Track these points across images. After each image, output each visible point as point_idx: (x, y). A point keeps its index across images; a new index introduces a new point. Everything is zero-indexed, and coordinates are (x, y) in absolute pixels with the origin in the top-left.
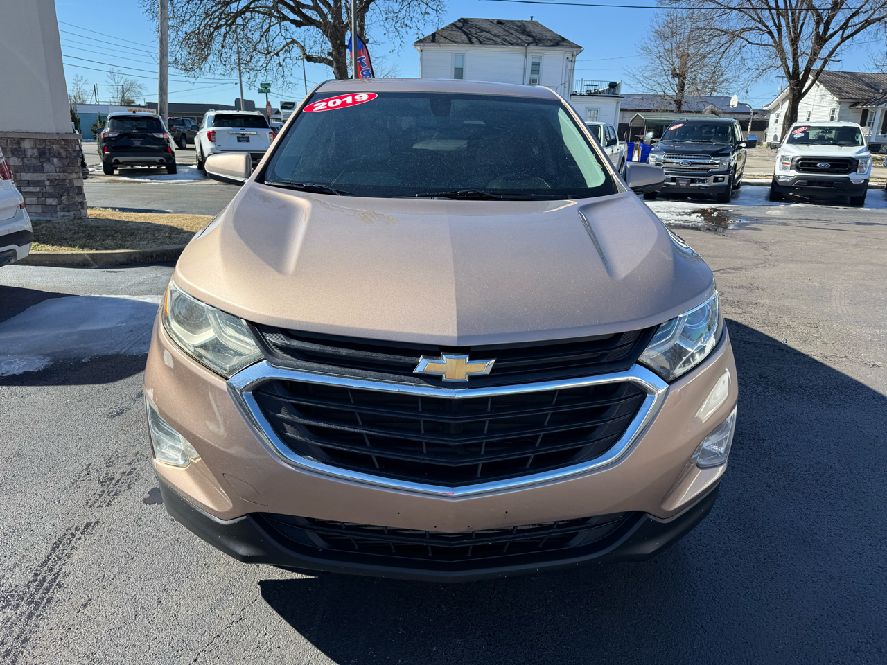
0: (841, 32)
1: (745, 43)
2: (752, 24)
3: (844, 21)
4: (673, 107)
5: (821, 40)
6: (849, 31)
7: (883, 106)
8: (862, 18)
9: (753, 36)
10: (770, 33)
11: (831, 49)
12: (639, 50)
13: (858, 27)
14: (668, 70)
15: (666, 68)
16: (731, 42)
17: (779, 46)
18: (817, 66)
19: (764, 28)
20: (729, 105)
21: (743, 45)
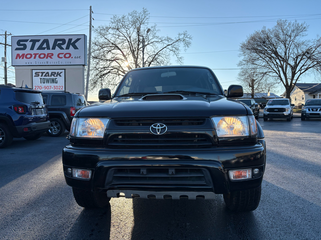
0: (300, 71)
1: (269, 76)
2: (270, 70)
3: (300, 68)
4: (251, 97)
5: (294, 74)
6: (302, 71)
7: (319, 94)
8: (306, 67)
9: (271, 74)
10: (277, 73)
11: (298, 77)
12: (237, 79)
13: (305, 69)
14: (247, 85)
15: (247, 84)
16: (263, 76)
17: (280, 76)
18: (294, 82)
19: (274, 71)
20: (267, 96)
21: (268, 77)
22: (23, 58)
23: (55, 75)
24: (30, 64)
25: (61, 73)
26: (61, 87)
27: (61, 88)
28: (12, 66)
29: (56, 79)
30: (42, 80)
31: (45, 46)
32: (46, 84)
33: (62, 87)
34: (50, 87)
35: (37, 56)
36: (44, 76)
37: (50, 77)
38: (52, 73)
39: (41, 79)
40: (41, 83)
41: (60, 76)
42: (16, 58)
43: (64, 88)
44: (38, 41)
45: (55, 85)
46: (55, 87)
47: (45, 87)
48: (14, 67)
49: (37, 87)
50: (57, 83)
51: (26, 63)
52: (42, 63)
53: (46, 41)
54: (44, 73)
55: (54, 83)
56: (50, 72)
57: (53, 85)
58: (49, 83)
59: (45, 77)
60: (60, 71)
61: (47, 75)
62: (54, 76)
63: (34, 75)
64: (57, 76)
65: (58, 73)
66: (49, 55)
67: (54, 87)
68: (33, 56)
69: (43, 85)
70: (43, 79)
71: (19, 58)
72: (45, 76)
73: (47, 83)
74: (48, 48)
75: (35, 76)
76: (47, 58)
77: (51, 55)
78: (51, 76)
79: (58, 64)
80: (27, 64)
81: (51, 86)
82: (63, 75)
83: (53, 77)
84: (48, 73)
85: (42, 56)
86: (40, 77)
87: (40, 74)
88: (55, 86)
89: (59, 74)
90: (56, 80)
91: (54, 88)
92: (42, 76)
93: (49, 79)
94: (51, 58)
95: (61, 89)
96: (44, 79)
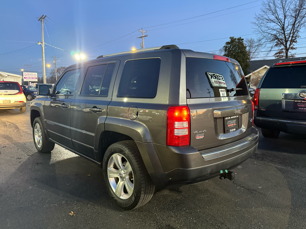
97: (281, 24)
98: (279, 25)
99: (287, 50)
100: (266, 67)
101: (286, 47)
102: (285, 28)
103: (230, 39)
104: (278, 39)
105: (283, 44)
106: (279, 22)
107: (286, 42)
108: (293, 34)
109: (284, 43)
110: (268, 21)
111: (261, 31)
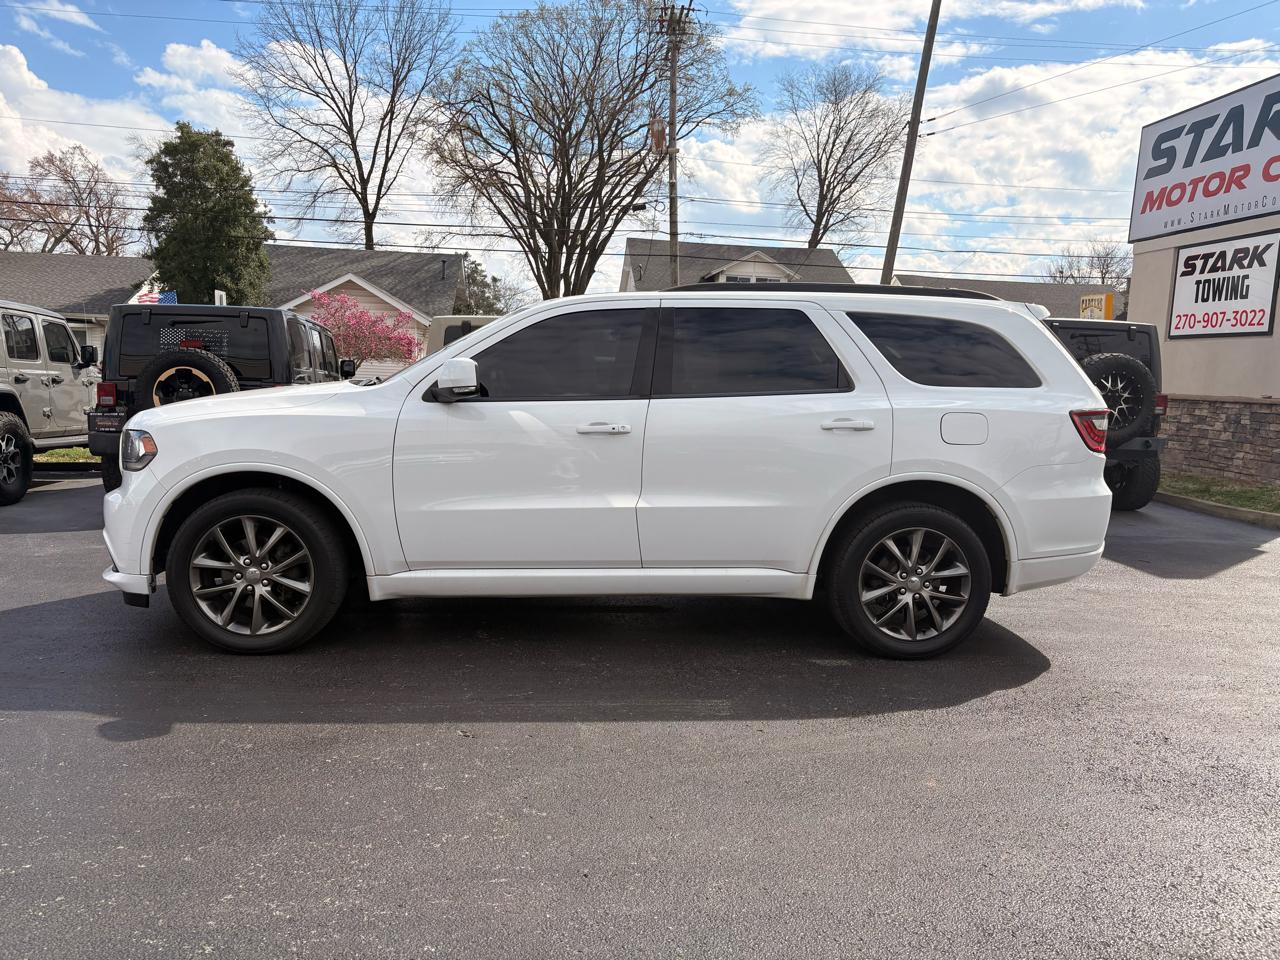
22: (1159, 208)
23: (1246, 262)
24: (1177, 228)
25: (1268, 247)
26: (1259, 315)
27: (1255, 321)
28: (1129, 242)
29: (1246, 277)
30: (1201, 286)
31: (1228, 138)
32: (1212, 306)
33: (1261, 313)
34: (1221, 317)
35: (1201, 186)
36: (1209, 272)
37: (1226, 274)
38: (1237, 251)
39: (1198, 283)
40: (1196, 301)
41: (1262, 264)
42: (1143, 212)
43: (1266, 320)
44: (1210, 122)
45: (1238, 304)
46: (1238, 317)
47: (1206, 319)
48: (1132, 245)
49: (1183, 319)
50: (1246, 297)
51: (1166, 226)
52: (1209, 215)
53: (1236, 116)
54: (1212, 255)
55: (1236, 298)
56: (1230, 248)
57: (1231, 306)
58: (1219, 300)
59: (1211, 276)
60: (1262, 241)
61: (1219, 264)
62: (1242, 267)
63: (1181, 268)
64: (1250, 265)
65: (1256, 248)
66: (1237, 174)
67: (1235, 318)
68: (1189, 189)
69: (1201, 309)
70: (1206, 281)
71: (1150, 211)
72: (1214, 269)
73: (1214, 300)
74: (1237, 146)
75: (1184, 274)
76: (1227, 190)
77: (1242, 173)
78: (1231, 268)
79: (1261, 210)
80: (1170, 229)
81: (1224, 313)
82: (1270, 257)
83: (1236, 272)
84: (1223, 255)
85: (1214, 185)
86: (1197, 276)
87: (1199, 263)
88: (1237, 312)
89: (1258, 257)
90: (1247, 282)
91: (1234, 322)
92: (1202, 272)
93: (1224, 279)
94: (1241, 186)
95: (1258, 324)
96: (1208, 281)
97: (342, 108)
98: (333, 110)
99: (370, 217)
100: (350, 281)
101: (363, 201)
102: (356, 128)
103: (179, 134)
104: (335, 165)
105: (354, 191)
106: (333, 99)
107: (365, 182)
108: (388, 159)
109: (359, 189)
110: (291, 84)
111: (271, 121)
